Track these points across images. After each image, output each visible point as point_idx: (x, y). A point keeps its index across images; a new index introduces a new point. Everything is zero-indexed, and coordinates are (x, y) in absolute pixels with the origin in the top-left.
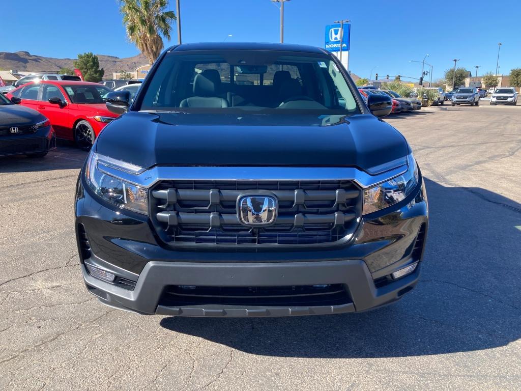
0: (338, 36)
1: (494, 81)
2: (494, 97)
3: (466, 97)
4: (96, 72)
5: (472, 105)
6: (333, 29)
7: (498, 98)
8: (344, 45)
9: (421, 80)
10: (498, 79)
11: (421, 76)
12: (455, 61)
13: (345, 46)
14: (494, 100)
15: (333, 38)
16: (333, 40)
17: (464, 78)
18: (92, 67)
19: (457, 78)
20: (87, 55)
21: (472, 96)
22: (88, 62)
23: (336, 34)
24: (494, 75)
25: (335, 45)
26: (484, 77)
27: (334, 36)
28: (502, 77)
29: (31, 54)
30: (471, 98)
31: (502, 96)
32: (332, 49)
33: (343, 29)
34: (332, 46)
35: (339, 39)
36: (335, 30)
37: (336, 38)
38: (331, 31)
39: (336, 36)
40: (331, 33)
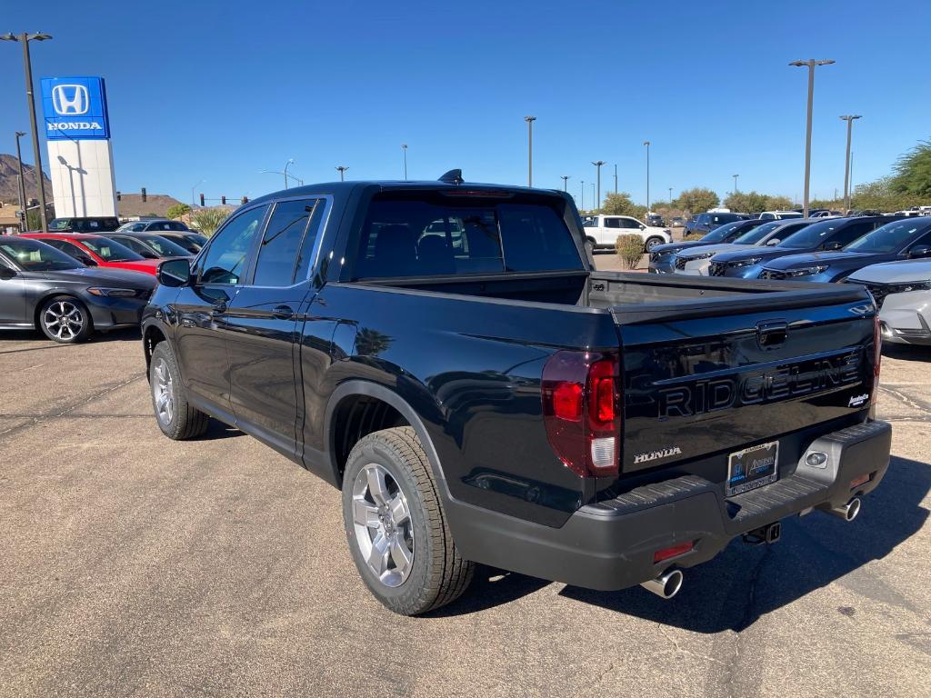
0: (76, 103)
8: (96, 125)
13: (99, 127)
15: (64, 108)
16: (64, 112)
23: (70, 97)
27: (65, 104)
32: (62, 134)
33: (85, 88)
34: (63, 126)
35: (78, 112)
36: (65, 90)
37: (71, 109)
38: (57, 91)
39: (70, 104)
40: (58, 97)
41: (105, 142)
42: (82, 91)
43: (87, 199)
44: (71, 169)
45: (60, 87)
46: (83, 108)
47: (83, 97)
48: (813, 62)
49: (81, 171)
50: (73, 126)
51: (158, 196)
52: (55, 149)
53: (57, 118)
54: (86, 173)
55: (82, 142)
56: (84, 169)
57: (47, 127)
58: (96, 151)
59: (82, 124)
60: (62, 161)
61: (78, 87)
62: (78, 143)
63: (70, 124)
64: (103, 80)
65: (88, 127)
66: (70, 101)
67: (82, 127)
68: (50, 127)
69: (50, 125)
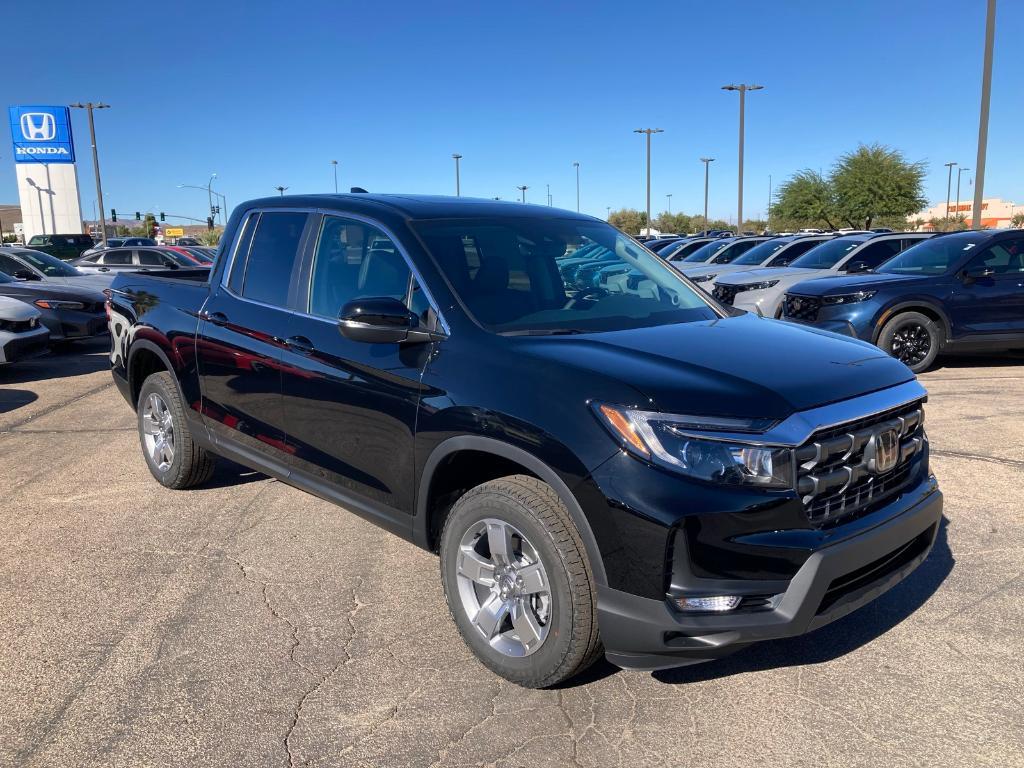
0: (44, 129)
8: (63, 150)
9: (210, 221)
13: (65, 152)
15: (32, 134)
16: (33, 138)
23: (38, 124)
27: (33, 130)
32: (31, 158)
33: (52, 116)
34: (31, 150)
35: (46, 137)
36: (33, 118)
37: (39, 135)
38: (25, 119)
39: (38, 130)
40: (26, 124)
41: (71, 166)
42: (49, 119)
43: (56, 217)
44: (39, 189)
45: (28, 116)
46: (50, 134)
47: (50, 125)
48: (743, 86)
49: (50, 192)
50: (41, 150)
52: (23, 171)
53: (25, 143)
54: (54, 194)
55: (51, 165)
56: (53, 190)
57: (15, 151)
58: (63, 174)
59: (49, 149)
60: (31, 182)
61: (46, 115)
62: (46, 166)
63: (39, 149)
64: (68, 109)
65: (55, 151)
66: (39, 128)
67: (49, 152)
68: (19, 151)
69: (18, 149)
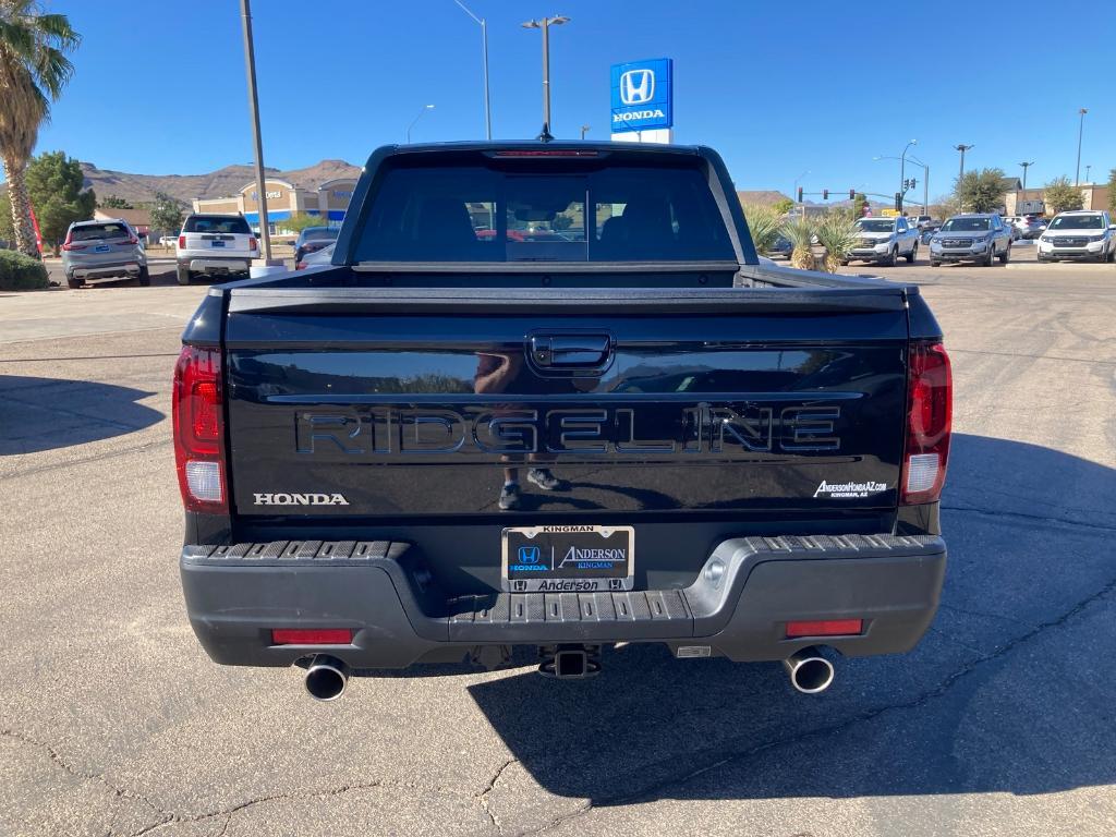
0: (642, 91)
1: (1070, 197)
2: (1047, 239)
3: (969, 242)
4: (70, 197)
5: (986, 263)
6: (628, 74)
7: (1058, 241)
8: (659, 113)
9: (899, 199)
10: (1084, 192)
11: (899, 191)
12: (962, 148)
13: (661, 115)
14: (1048, 248)
15: (630, 97)
16: (630, 101)
17: (999, 192)
18: (60, 185)
19: (985, 193)
20: (50, 158)
21: (985, 238)
22: (51, 173)
23: (637, 84)
24: (1073, 185)
25: (635, 113)
26: (1048, 190)
27: (632, 91)
28: (1094, 188)
29: (99, 168)
30: (984, 243)
31: (1070, 238)
32: (625, 126)
33: (652, 73)
34: (627, 116)
35: (643, 99)
36: (633, 76)
37: (637, 97)
38: (625, 78)
39: (637, 91)
40: (625, 83)
41: (667, 131)
42: (649, 76)
46: (648, 96)
47: (649, 82)
50: (637, 115)
51: (767, 192)
53: (623, 108)
57: (612, 118)
59: (645, 113)
61: (646, 72)
62: (639, 135)
64: (671, 61)
65: (651, 115)
66: (637, 89)
68: (616, 119)
69: (616, 117)
